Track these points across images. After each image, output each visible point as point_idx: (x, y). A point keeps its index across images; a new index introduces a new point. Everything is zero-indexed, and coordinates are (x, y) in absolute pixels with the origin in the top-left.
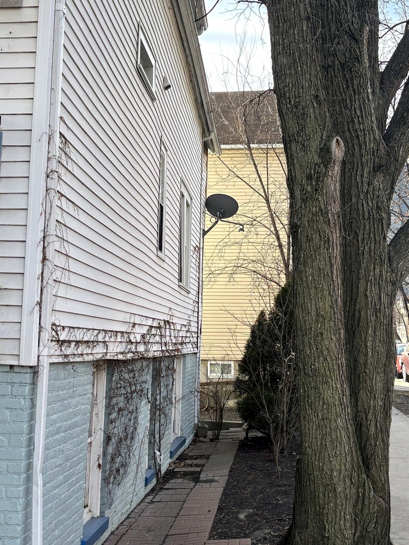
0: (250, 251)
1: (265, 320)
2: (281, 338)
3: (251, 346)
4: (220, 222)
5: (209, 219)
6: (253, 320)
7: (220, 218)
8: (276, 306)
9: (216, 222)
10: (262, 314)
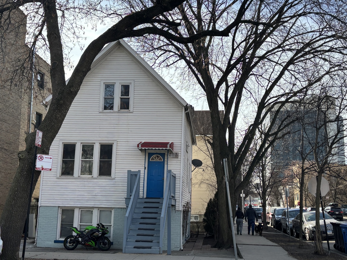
0: (206, 176)
1: (212, 201)
2: (216, 206)
3: (208, 209)
4: (196, 168)
5: (193, 167)
6: (208, 201)
7: (196, 167)
8: (215, 197)
9: (195, 168)
10: (211, 199)
